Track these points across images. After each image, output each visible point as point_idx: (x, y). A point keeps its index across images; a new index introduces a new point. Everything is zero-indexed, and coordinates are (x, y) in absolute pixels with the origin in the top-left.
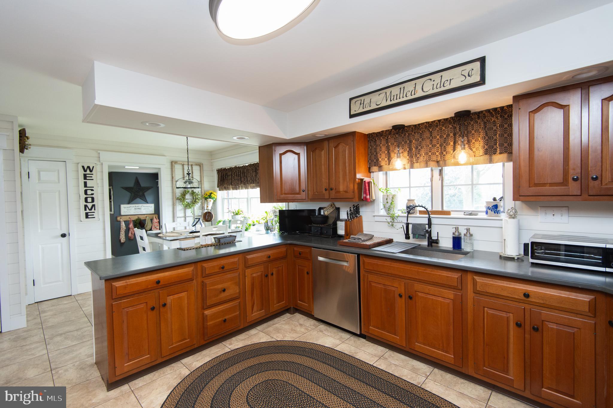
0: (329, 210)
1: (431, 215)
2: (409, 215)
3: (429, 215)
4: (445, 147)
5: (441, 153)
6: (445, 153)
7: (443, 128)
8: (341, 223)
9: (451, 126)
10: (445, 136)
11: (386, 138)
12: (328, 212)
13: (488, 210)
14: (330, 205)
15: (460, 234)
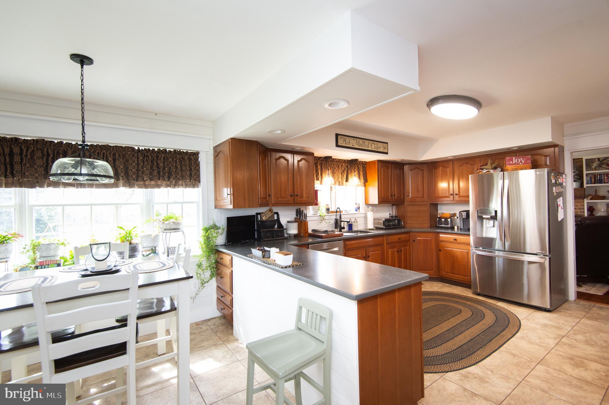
0: (267, 215)
1: (341, 213)
2: (337, 214)
3: (340, 213)
4: (343, 175)
5: (342, 178)
6: (343, 178)
7: (344, 165)
8: (289, 225)
9: (346, 165)
10: (343, 169)
11: (316, 162)
12: (267, 217)
13: (357, 209)
14: (269, 210)
15: (352, 222)
